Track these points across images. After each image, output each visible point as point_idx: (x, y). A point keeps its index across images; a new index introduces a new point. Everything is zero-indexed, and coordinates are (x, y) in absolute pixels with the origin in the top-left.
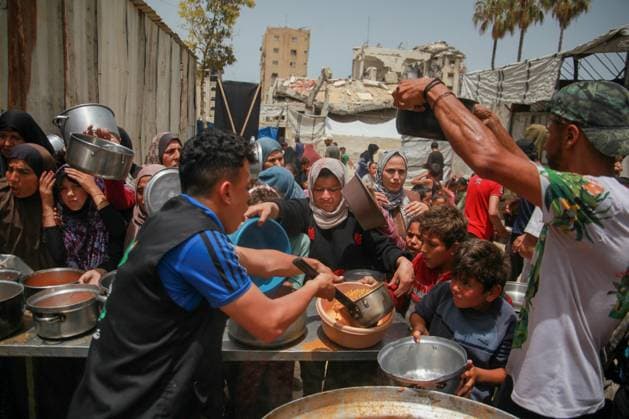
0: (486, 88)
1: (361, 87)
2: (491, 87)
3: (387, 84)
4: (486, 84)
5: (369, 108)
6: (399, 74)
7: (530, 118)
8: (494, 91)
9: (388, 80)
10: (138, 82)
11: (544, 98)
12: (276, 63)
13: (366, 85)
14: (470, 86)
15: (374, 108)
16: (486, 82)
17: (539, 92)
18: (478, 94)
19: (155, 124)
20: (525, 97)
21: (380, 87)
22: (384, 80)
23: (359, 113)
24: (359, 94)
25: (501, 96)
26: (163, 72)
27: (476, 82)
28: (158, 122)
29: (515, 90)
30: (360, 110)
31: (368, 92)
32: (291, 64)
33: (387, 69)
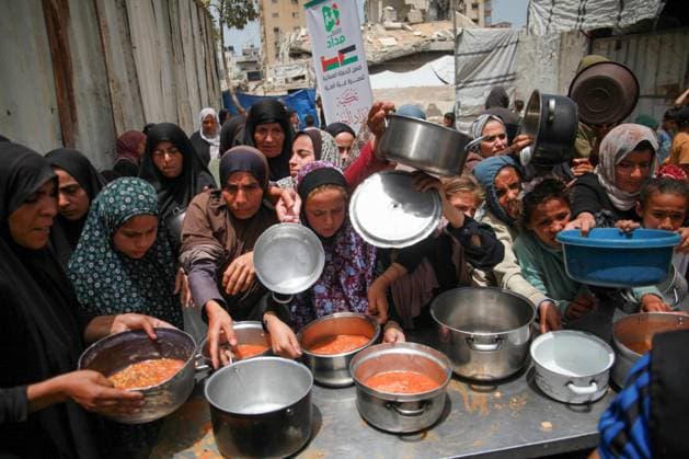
0: (564, 13)
1: (383, 31)
2: (569, 11)
3: (411, 24)
4: (562, 8)
5: (396, 55)
6: (423, 12)
7: (614, 43)
8: (575, 16)
9: (412, 20)
10: (168, 52)
11: (646, 16)
12: (276, 15)
13: (388, 29)
14: (539, 13)
15: (403, 54)
16: (563, 5)
17: (640, 10)
18: (550, 21)
19: (188, 102)
20: (619, 18)
21: (403, 28)
22: (406, 20)
23: (387, 61)
24: (381, 40)
25: (583, 20)
26: (187, 39)
27: (549, 8)
28: (190, 99)
29: (603, 12)
30: (387, 58)
31: (391, 36)
32: (294, 14)
33: (409, 7)
